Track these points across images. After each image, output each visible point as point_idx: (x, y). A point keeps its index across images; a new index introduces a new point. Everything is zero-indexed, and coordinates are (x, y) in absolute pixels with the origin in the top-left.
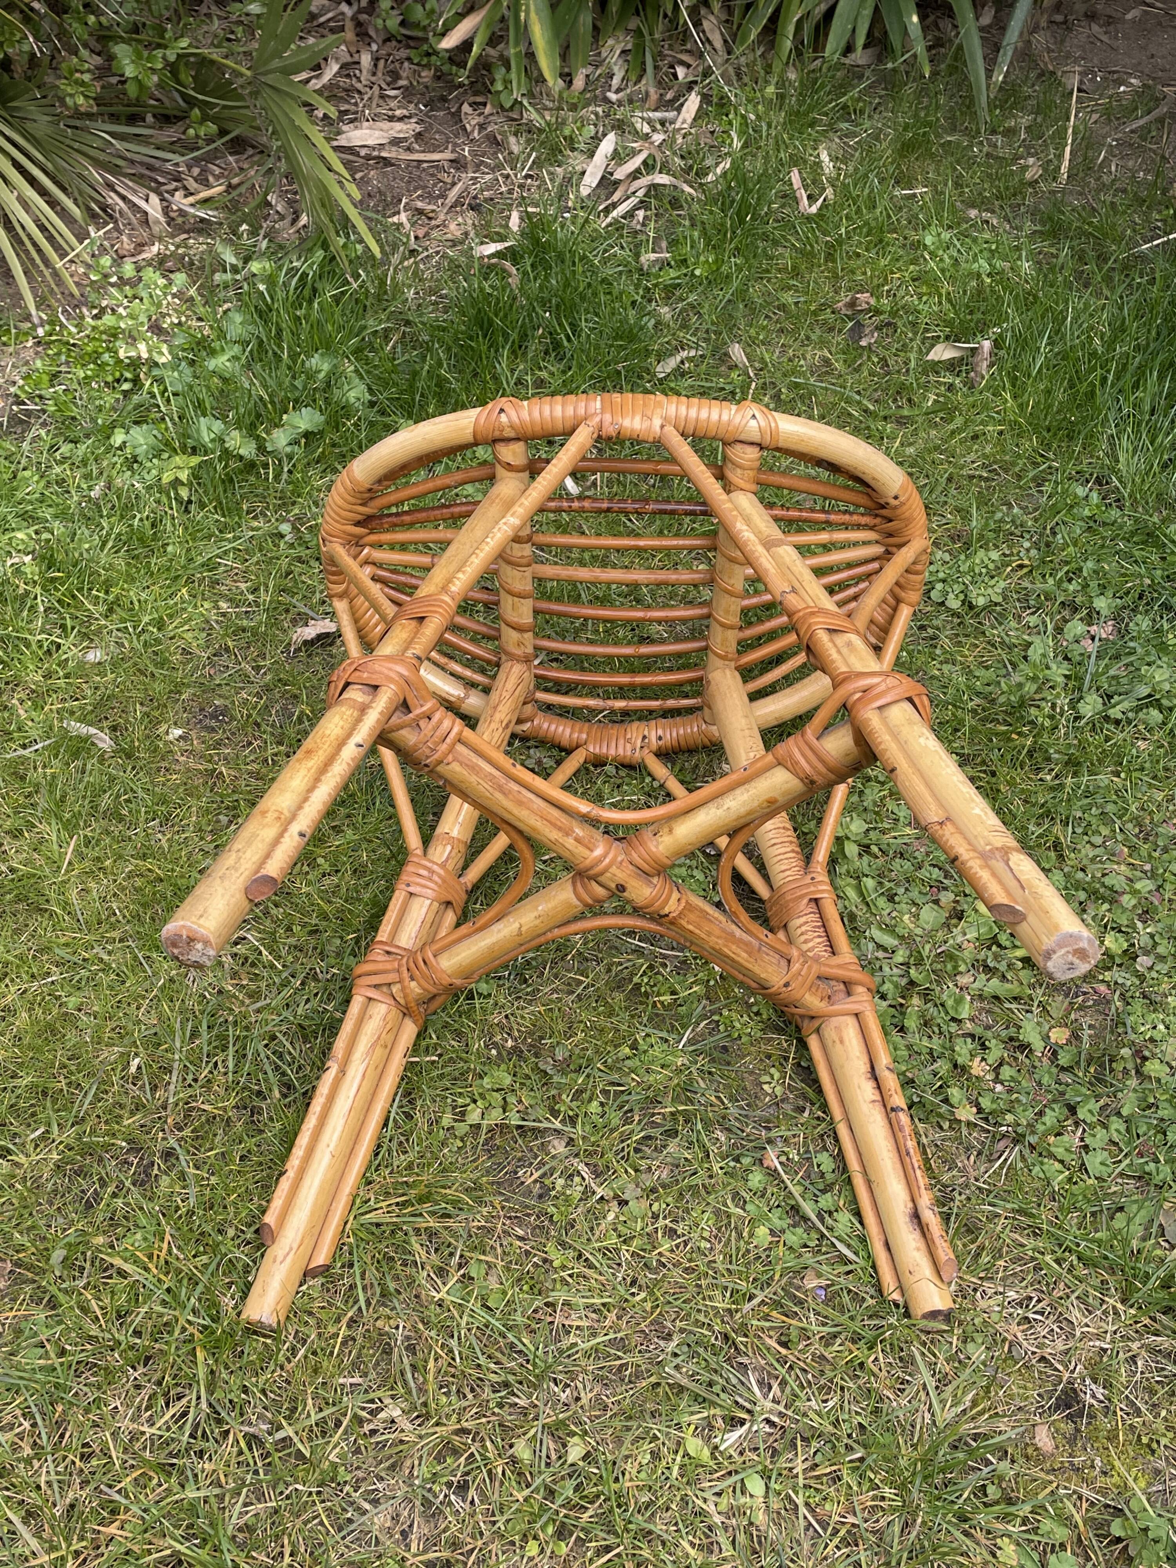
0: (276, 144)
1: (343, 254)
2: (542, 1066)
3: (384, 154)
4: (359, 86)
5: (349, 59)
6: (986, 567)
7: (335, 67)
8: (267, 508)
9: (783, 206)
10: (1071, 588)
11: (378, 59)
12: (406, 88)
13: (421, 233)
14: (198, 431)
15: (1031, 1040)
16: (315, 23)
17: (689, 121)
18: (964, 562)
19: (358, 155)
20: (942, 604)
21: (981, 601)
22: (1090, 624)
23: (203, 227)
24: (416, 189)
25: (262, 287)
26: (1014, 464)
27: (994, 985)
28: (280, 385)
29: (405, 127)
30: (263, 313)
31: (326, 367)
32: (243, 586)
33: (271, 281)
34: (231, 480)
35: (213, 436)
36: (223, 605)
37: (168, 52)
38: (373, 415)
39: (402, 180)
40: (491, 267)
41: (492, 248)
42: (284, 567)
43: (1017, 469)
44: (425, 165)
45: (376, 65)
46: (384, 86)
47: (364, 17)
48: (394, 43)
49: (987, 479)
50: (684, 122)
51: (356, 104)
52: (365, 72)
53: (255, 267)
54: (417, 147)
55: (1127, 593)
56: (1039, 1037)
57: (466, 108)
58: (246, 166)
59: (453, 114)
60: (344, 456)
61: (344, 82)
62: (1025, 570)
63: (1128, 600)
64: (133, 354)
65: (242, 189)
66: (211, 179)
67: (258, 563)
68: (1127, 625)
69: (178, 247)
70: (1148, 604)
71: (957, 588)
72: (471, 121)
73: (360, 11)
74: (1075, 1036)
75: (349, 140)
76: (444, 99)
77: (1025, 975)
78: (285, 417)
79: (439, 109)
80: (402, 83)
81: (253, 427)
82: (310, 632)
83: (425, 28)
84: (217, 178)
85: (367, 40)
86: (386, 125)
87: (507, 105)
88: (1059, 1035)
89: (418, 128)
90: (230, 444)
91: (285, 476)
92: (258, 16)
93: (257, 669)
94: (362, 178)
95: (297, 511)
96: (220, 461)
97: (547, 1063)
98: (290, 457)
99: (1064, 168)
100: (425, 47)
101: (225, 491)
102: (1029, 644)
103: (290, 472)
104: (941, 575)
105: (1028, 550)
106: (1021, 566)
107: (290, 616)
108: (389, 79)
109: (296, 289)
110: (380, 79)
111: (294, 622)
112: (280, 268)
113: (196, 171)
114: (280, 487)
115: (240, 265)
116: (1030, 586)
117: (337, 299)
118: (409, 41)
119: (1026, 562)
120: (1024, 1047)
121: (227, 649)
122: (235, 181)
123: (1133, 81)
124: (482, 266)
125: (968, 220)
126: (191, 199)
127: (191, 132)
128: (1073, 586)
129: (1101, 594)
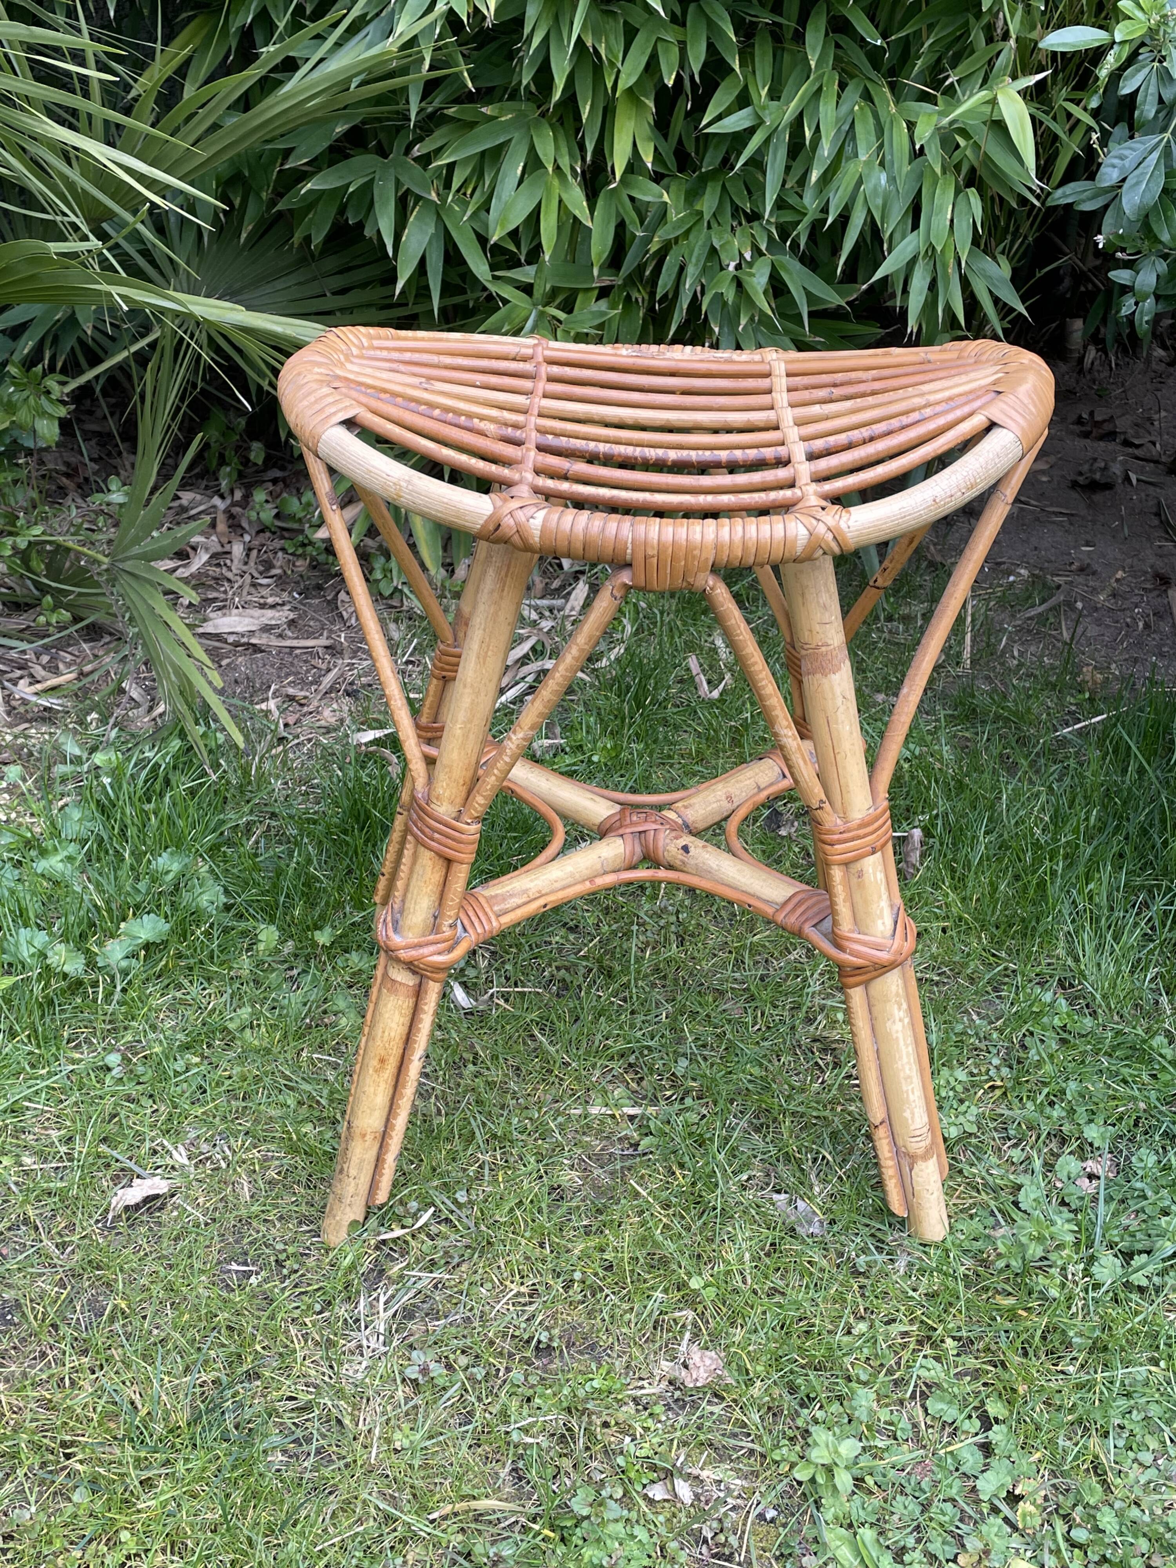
0: (132, 631)
1: (201, 744)
3: (254, 641)
4: (229, 575)
5: (219, 549)
6: (953, 1089)
7: (205, 557)
8: (94, 1034)
9: (681, 691)
10: (1055, 1114)
11: (250, 550)
12: (279, 577)
13: (291, 720)
14: (17, 945)
16: (185, 516)
17: (578, 608)
19: (226, 642)
21: (953, 1133)
22: (1083, 1159)
23: (47, 716)
24: (287, 675)
25: (106, 780)
26: (965, 965)
28: (119, 888)
29: (277, 614)
30: (105, 809)
31: (176, 867)
32: (54, 1134)
33: (116, 773)
34: (51, 1003)
35: (32, 950)
36: (27, 1160)
37: (18, 540)
38: (227, 920)
39: (272, 666)
40: (369, 756)
41: (370, 735)
42: (109, 1109)
43: (969, 971)
44: (298, 651)
45: (248, 555)
46: (256, 575)
47: (237, 510)
48: (268, 534)
49: (937, 984)
50: (572, 609)
51: (225, 592)
52: (236, 562)
53: (99, 758)
54: (290, 634)
55: (1120, 1119)
57: (342, 595)
58: (101, 653)
59: (329, 602)
60: (191, 969)
61: (214, 571)
62: (998, 1093)
63: (1123, 1127)
65: (95, 676)
66: (61, 666)
67: (76, 1104)
68: (1127, 1158)
69: (16, 737)
70: (1146, 1133)
72: (348, 608)
73: (234, 504)
75: (216, 626)
76: (319, 587)
78: (123, 925)
79: (315, 597)
80: (275, 572)
81: (83, 937)
82: (134, 1194)
83: (300, 520)
84: (68, 665)
85: (240, 531)
86: (257, 612)
87: (387, 593)
89: (292, 616)
90: (53, 960)
91: (117, 996)
92: (121, 505)
93: (61, 1246)
94: (228, 665)
95: (129, 1038)
96: (39, 981)
98: (125, 973)
99: (967, 654)
100: (301, 538)
101: (42, 1016)
102: (1019, 1187)
103: (124, 990)
105: (998, 1068)
106: (993, 1088)
107: (110, 1172)
108: (261, 568)
109: (146, 782)
110: (252, 567)
111: (116, 1179)
112: (128, 759)
113: (45, 659)
114: (110, 1009)
115: (85, 756)
116: (1007, 1112)
117: (192, 792)
118: (283, 533)
119: (999, 1083)
121: (26, 1221)
122: (88, 668)
123: (1022, 571)
124: (358, 754)
125: (875, 704)
126: (39, 687)
127: (42, 619)
128: (1057, 1112)
129: (1091, 1121)
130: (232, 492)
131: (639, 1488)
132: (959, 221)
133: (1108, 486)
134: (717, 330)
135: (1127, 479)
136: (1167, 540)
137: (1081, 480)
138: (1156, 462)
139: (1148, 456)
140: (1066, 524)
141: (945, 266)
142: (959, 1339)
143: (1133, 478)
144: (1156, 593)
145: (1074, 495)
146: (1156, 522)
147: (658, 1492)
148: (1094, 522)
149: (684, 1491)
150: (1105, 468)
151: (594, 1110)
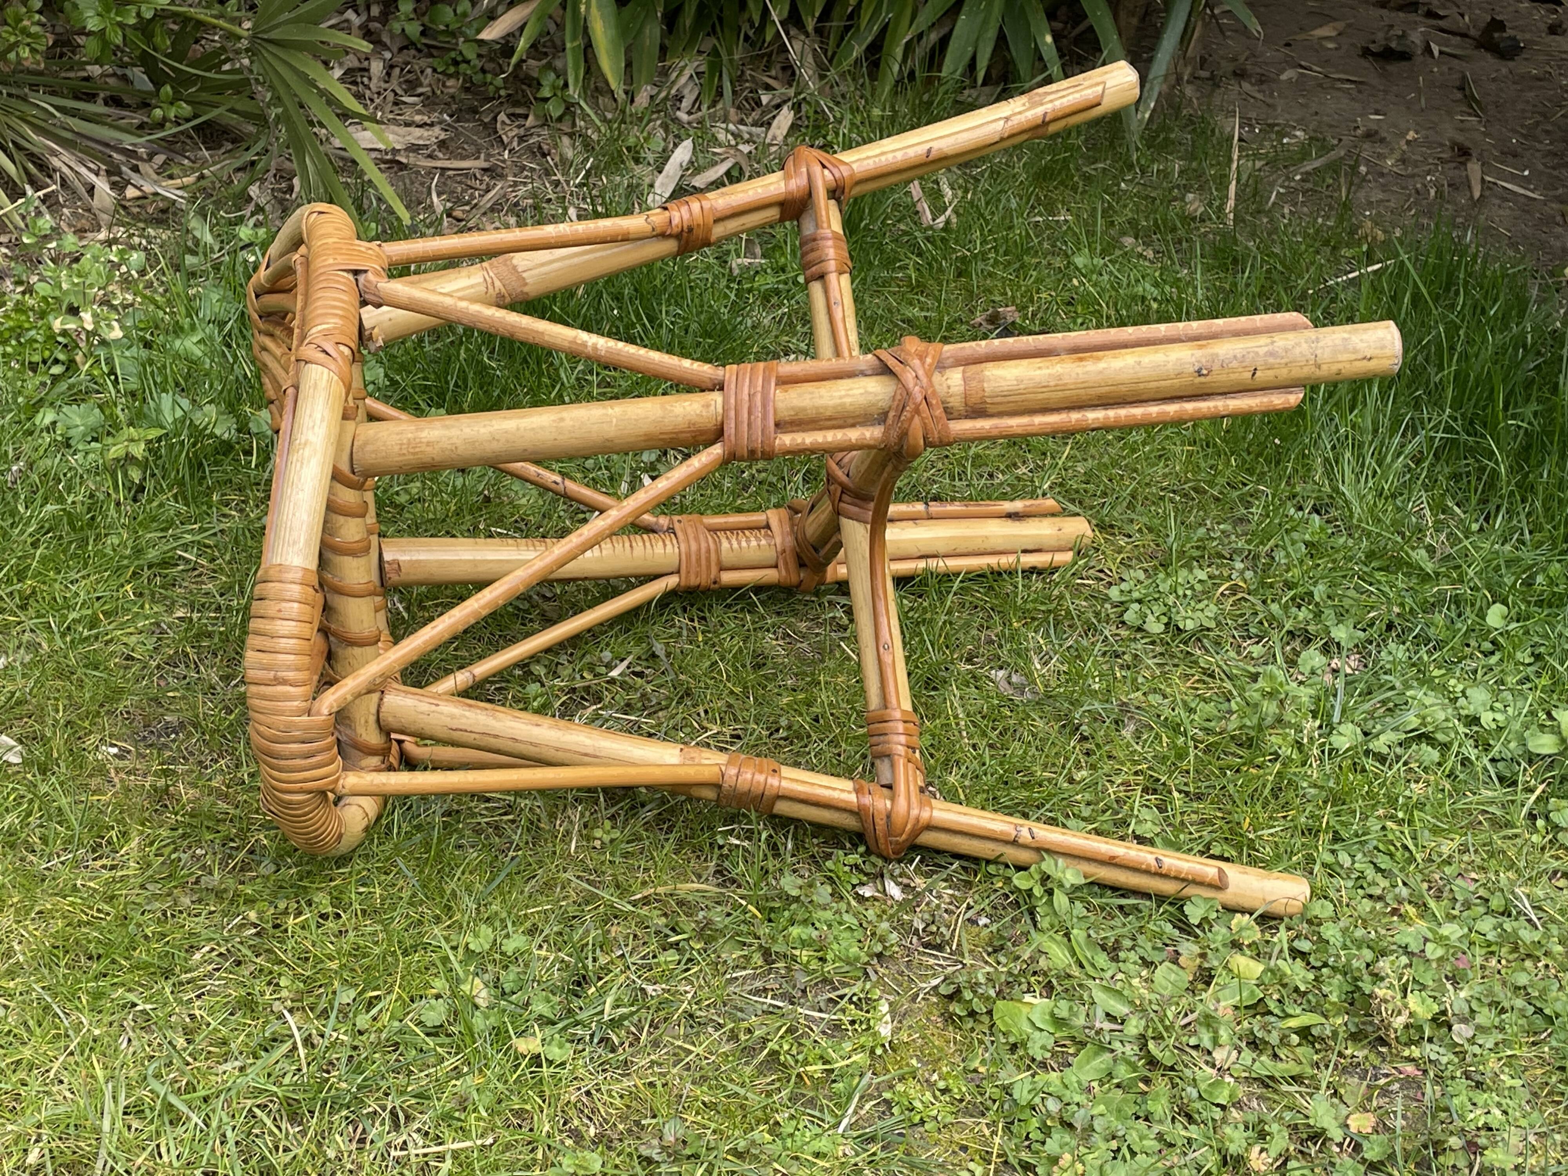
2: (645, 1151)
3: (399, 159)
4: (367, 94)
5: (356, 64)
6: (1192, 588)
7: (339, 72)
8: (246, 502)
9: (901, 222)
10: (1301, 615)
11: (392, 67)
14: (157, 407)
15: (1325, 1126)
17: (780, 138)
18: (1164, 581)
20: (1139, 629)
21: (1190, 625)
22: (1329, 657)
27: (1264, 1065)
29: (426, 134)
32: (209, 587)
34: (199, 464)
35: (176, 414)
36: (180, 609)
44: (451, 173)
45: (388, 74)
46: (399, 93)
47: (375, 25)
48: (413, 52)
50: (774, 138)
52: (375, 80)
53: (243, 232)
54: (441, 155)
56: (1335, 1124)
57: (502, 117)
58: (222, 159)
62: (1241, 594)
63: (1374, 632)
64: (71, 326)
66: (176, 171)
67: (231, 561)
68: (1376, 660)
70: (1398, 638)
71: (1158, 609)
72: (509, 132)
73: (370, 19)
74: (1381, 1127)
76: (475, 111)
77: (1305, 1051)
79: (468, 121)
80: (420, 90)
81: (234, 401)
83: (453, 33)
85: (379, 47)
86: (403, 130)
88: (1361, 1123)
89: (443, 136)
90: (202, 421)
93: (226, 679)
96: (187, 438)
97: (651, 1147)
99: (1230, 208)
100: (453, 54)
101: (191, 476)
102: (1256, 676)
104: (1136, 595)
105: (1242, 573)
106: (1235, 591)
110: (394, 84)
113: (159, 160)
115: (217, 246)
116: (1248, 612)
118: (430, 51)
119: (1242, 584)
120: (1317, 1136)
121: (185, 657)
122: (209, 171)
123: (1298, 133)
125: (1122, 248)
127: (158, 113)
128: (1303, 614)
129: (1340, 622)
130: (368, 8)
131: (849, 888)
133: (1405, 56)
135: (1428, 50)
136: (1470, 115)
137: (1373, 48)
138: (1464, 35)
139: (1454, 28)
140: (1354, 93)
142: (1187, 794)
143: (1436, 49)
144: (1453, 165)
145: (1364, 63)
146: (1459, 95)
147: (867, 891)
148: (1386, 92)
149: (894, 891)
150: (1404, 36)
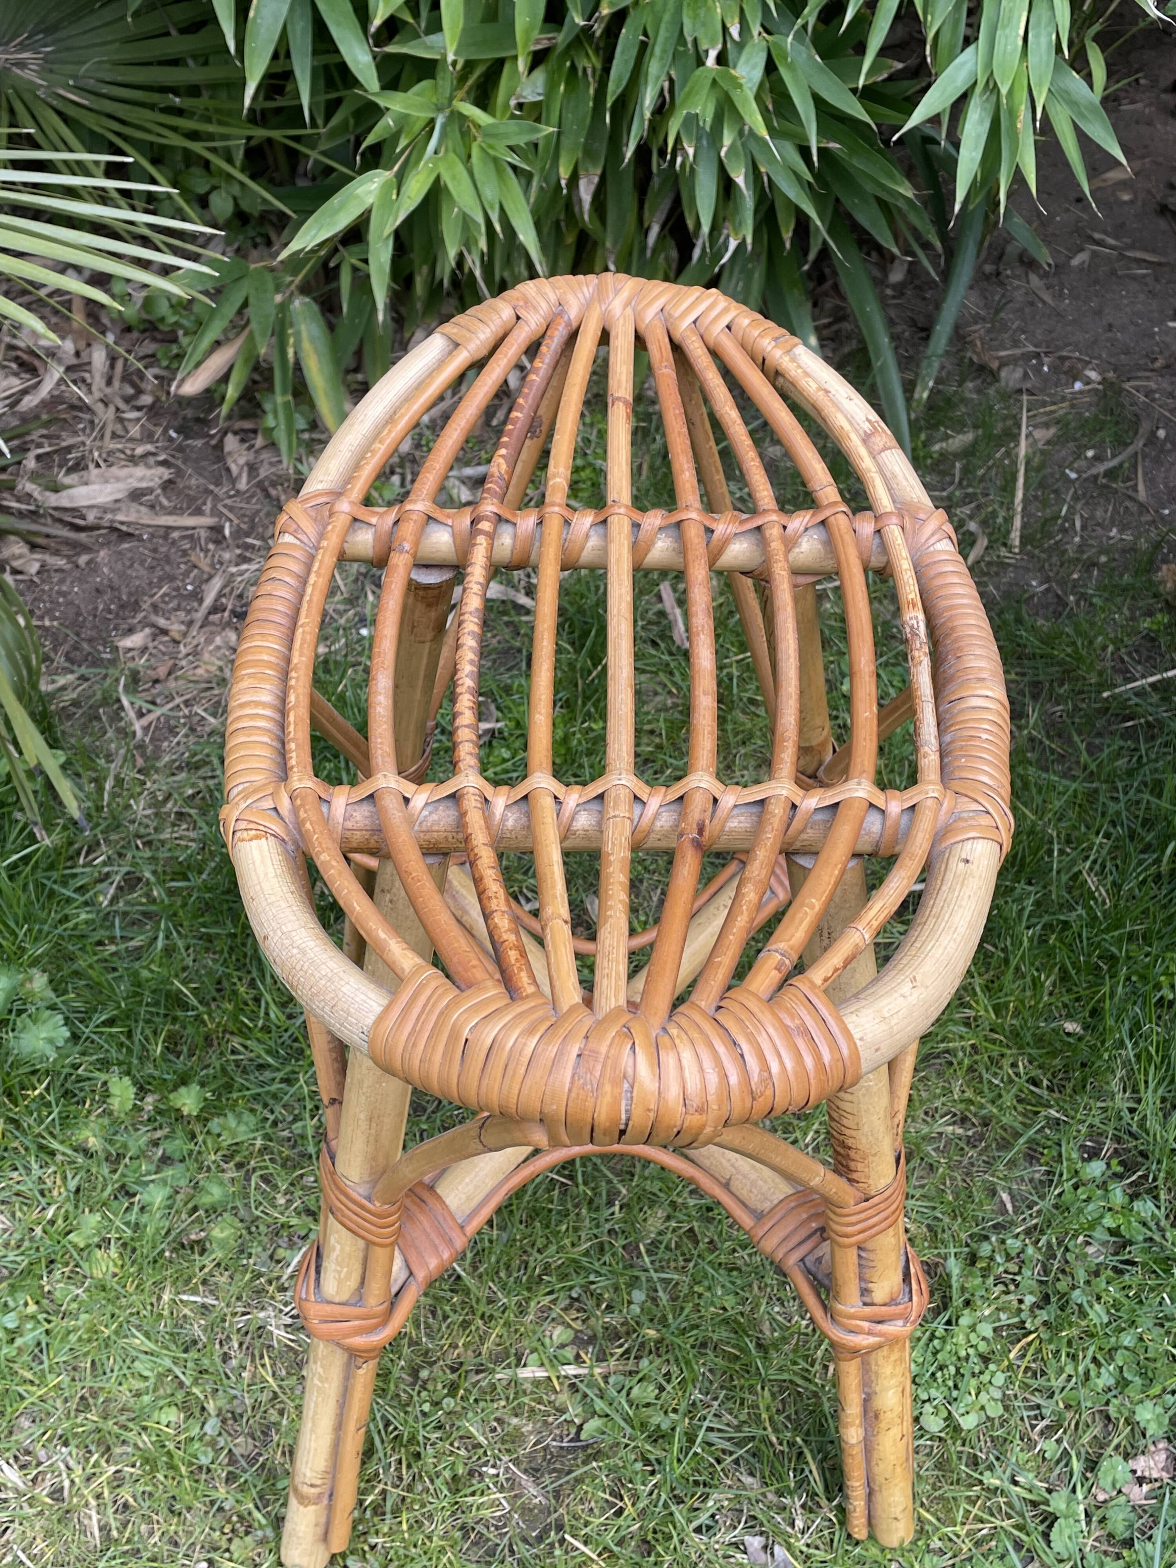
3: (119, 520)
4: (90, 400)
5: (74, 361)
11: (114, 358)
12: (151, 409)
13: (161, 671)
18: (943, 1343)
22: (1133, 1456)
29: (148, 472)
39: (143, 564)
44: (175, 536)
45: (112, 366)
46: (122, 405)
48: (135, 334)
51: (83, 436)
52: (97, 378)
54: (165, 502)
57: (231, 440)
59: (213, 448)
61: (70, 395)
62: (1032, 1347)
72: (238, 460)
75: (71, 499)
76: (202, 422)
79: (197, 435)
80: (145, 400)
85: (101, 330)
86: (123, 470)
89: (167, 475)
94: (88, 563)
108: (128, 392)
110: (117, 389)
118: (155, 333)
123: (1089, 373)
128: (1103, 1380)
132: (1037, 36)
134: (691, 151)
140: (1151, 281)
141: (1012, 114)
151: (524, 1373)
